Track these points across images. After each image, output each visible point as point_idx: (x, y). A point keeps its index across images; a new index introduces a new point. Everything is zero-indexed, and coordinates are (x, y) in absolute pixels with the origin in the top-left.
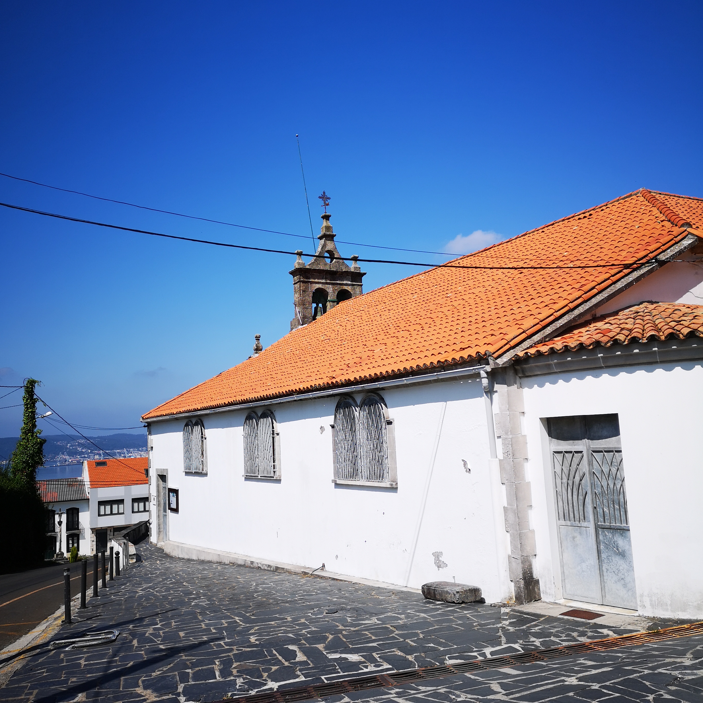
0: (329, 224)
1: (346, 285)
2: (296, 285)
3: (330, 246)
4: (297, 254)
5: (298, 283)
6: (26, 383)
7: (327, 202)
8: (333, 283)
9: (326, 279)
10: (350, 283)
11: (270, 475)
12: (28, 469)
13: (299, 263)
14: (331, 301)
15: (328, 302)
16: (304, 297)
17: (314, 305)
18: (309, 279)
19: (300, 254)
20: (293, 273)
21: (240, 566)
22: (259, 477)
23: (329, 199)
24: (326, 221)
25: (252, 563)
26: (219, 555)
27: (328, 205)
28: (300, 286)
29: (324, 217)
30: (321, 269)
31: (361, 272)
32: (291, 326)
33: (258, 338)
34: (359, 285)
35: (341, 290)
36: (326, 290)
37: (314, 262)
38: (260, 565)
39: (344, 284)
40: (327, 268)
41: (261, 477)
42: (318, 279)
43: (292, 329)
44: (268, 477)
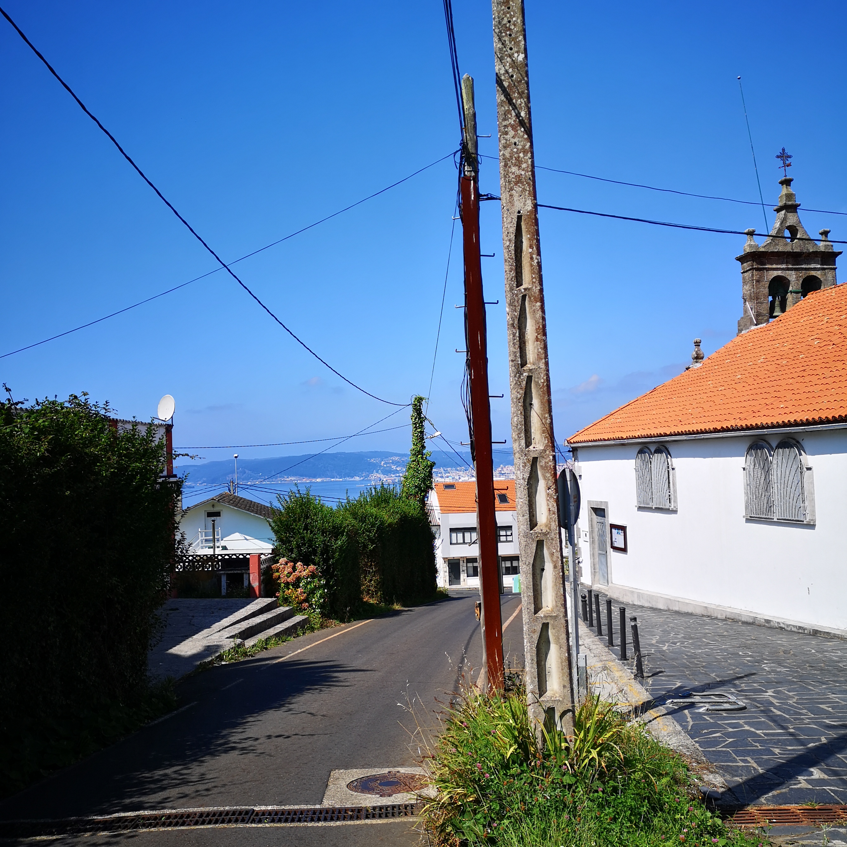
0: (791, 190)
1: (815, 269)
2: (746, 274)
3: (792, 220)
4: (747, 234)
5: (750, 272)
6: (413, 400)
7: (787, 162)
8: (796, 268)
9: (787, 263)
10: (819, 266)
11: (796, 519)
12: (421, 494)
13: (750, 246)
14: (793, 292)
15: (789, 294)
16: (758, 288)
17: (770, 298)
18: (765, 265)
19: (751, 234)
20: (742, 259)
21: (745, 623)
22: (775, 520)
23: (790, 157)
24: (786, 188)
25: (768, 621)
26: (706, 607)
27: (789, 165)
28: (753, 275)
29: (782, 183)
30: (780, 250)
31: (835, 251)
32: (739, 326)
33: (697, 344)
34: (831, 269)
35: (807, 276)
36: (787, 279)
37: (770, 243)
38: (782, 625)
39: (812, 268)
40: (788, 249)
41: (778, 519)
42: (776, 264)
43: (740, 331)
44: (793, 520)
